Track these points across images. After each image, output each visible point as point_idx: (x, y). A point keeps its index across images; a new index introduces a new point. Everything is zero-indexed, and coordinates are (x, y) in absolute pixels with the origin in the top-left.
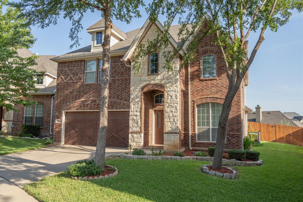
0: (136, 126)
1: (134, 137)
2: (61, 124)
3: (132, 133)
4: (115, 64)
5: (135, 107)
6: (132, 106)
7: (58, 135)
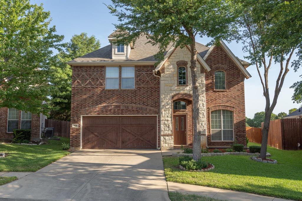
0: (168, 130)
1: (166, 139)
2: (79, 129)
3: (164, 136)
4: (140, 73)
5: (166, 113)
6: (164, 112)
7: (76, 140)
